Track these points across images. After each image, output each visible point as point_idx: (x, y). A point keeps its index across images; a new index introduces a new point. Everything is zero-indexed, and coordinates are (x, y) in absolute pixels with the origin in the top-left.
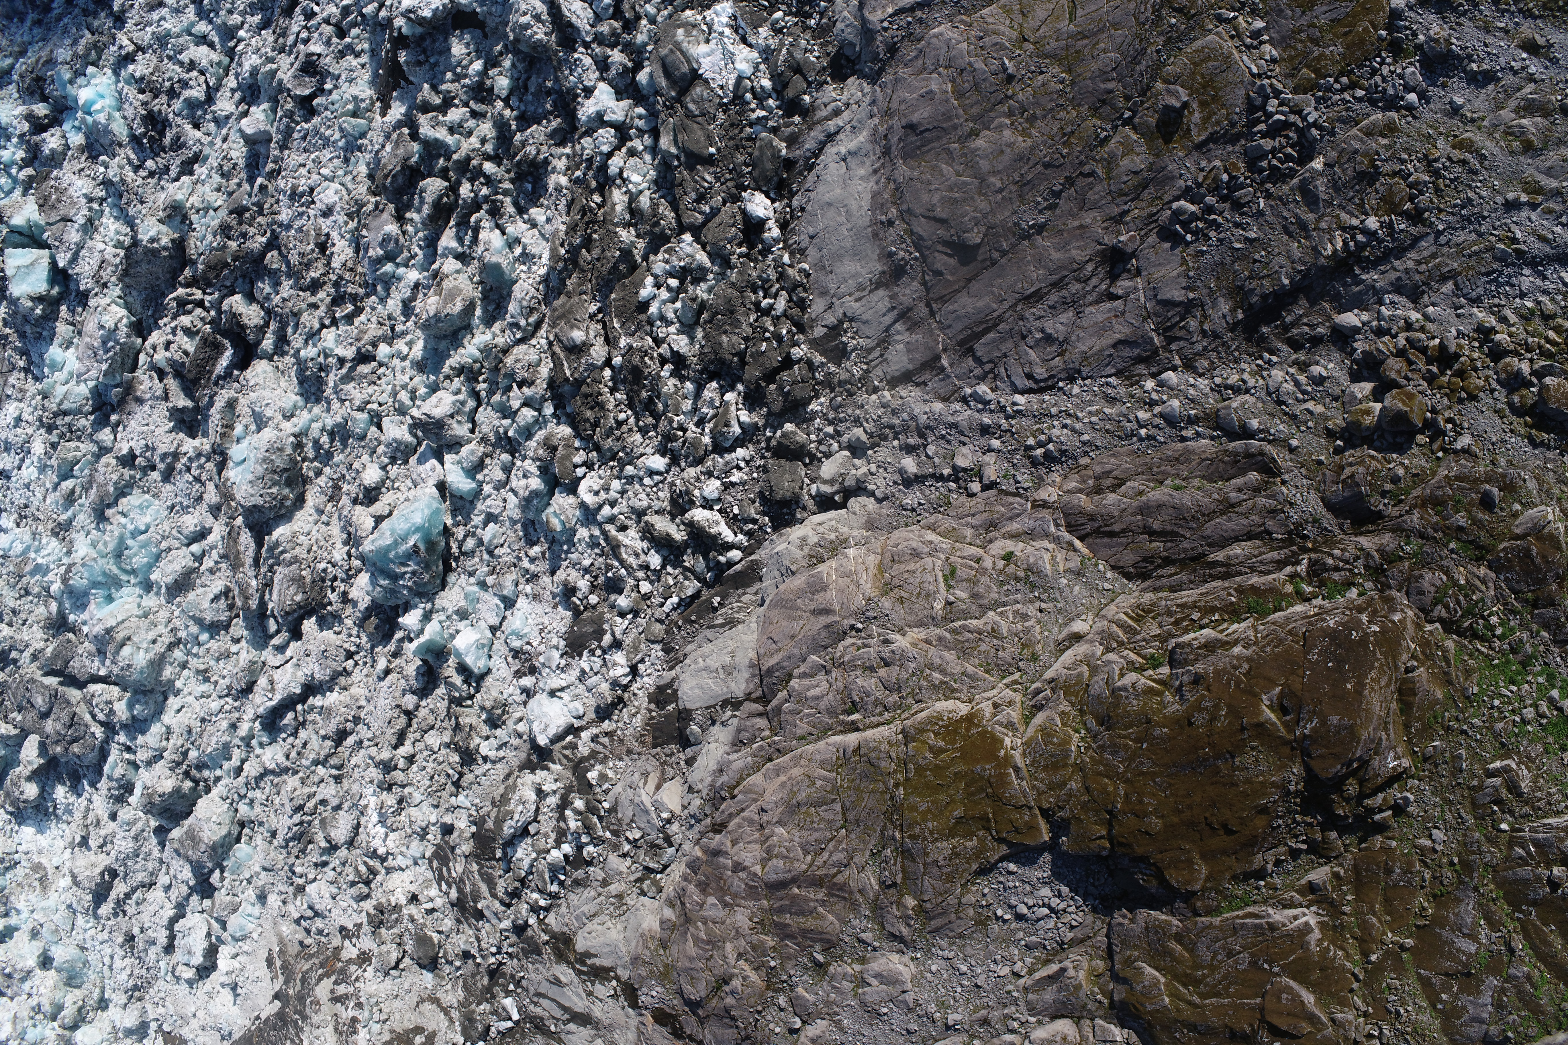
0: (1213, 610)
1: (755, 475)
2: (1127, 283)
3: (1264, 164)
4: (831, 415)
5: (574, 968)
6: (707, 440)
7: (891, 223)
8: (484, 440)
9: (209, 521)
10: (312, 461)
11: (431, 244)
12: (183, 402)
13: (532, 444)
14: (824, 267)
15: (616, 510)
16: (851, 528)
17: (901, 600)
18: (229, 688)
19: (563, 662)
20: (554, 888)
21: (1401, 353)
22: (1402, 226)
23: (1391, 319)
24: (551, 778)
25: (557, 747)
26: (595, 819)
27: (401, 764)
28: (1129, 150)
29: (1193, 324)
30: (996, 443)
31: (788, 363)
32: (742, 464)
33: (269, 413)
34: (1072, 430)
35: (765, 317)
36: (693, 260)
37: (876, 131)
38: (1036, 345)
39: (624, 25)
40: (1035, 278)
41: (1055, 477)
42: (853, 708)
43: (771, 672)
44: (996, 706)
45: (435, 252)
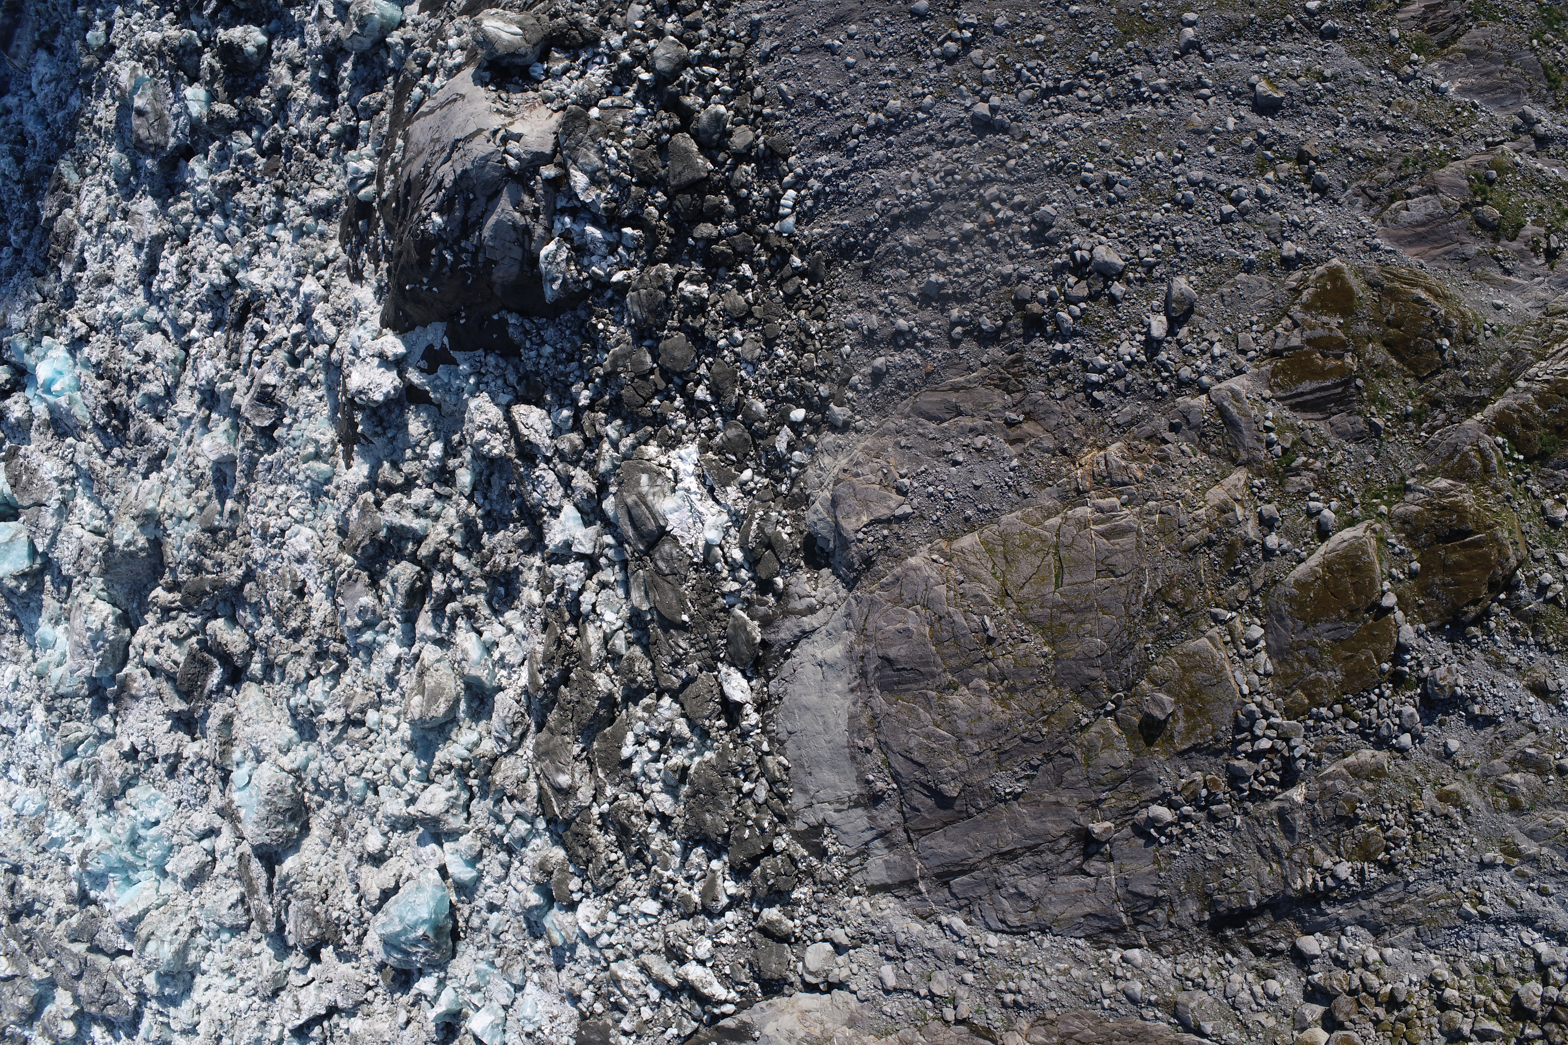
1: (744, 940)
2: (1099, 866)
3: (1245, 786)
6: (696, 898)
7: (868, 751)
8: (480, 833)
10: (313, 794)
11: (410, 619)
12: (179, 706)
13: (527, 851)
14: (802, 767)
16: (835, 1022)
21: (1351, 993)
22: (1374, 875)
23: (1350, 951)
29: (1161, 915)
30: (970, 978)
31: (770, 851)
32: (731, 927)
33: (265, 748)
34: (1041, 985)
35: (749, 802)
36: (672, 728)
37: (851, 649)
38: (1010, 897)
39: (587, 441)
40: (1010, 839)
41: (1023, 1024)
45: (413, 629)
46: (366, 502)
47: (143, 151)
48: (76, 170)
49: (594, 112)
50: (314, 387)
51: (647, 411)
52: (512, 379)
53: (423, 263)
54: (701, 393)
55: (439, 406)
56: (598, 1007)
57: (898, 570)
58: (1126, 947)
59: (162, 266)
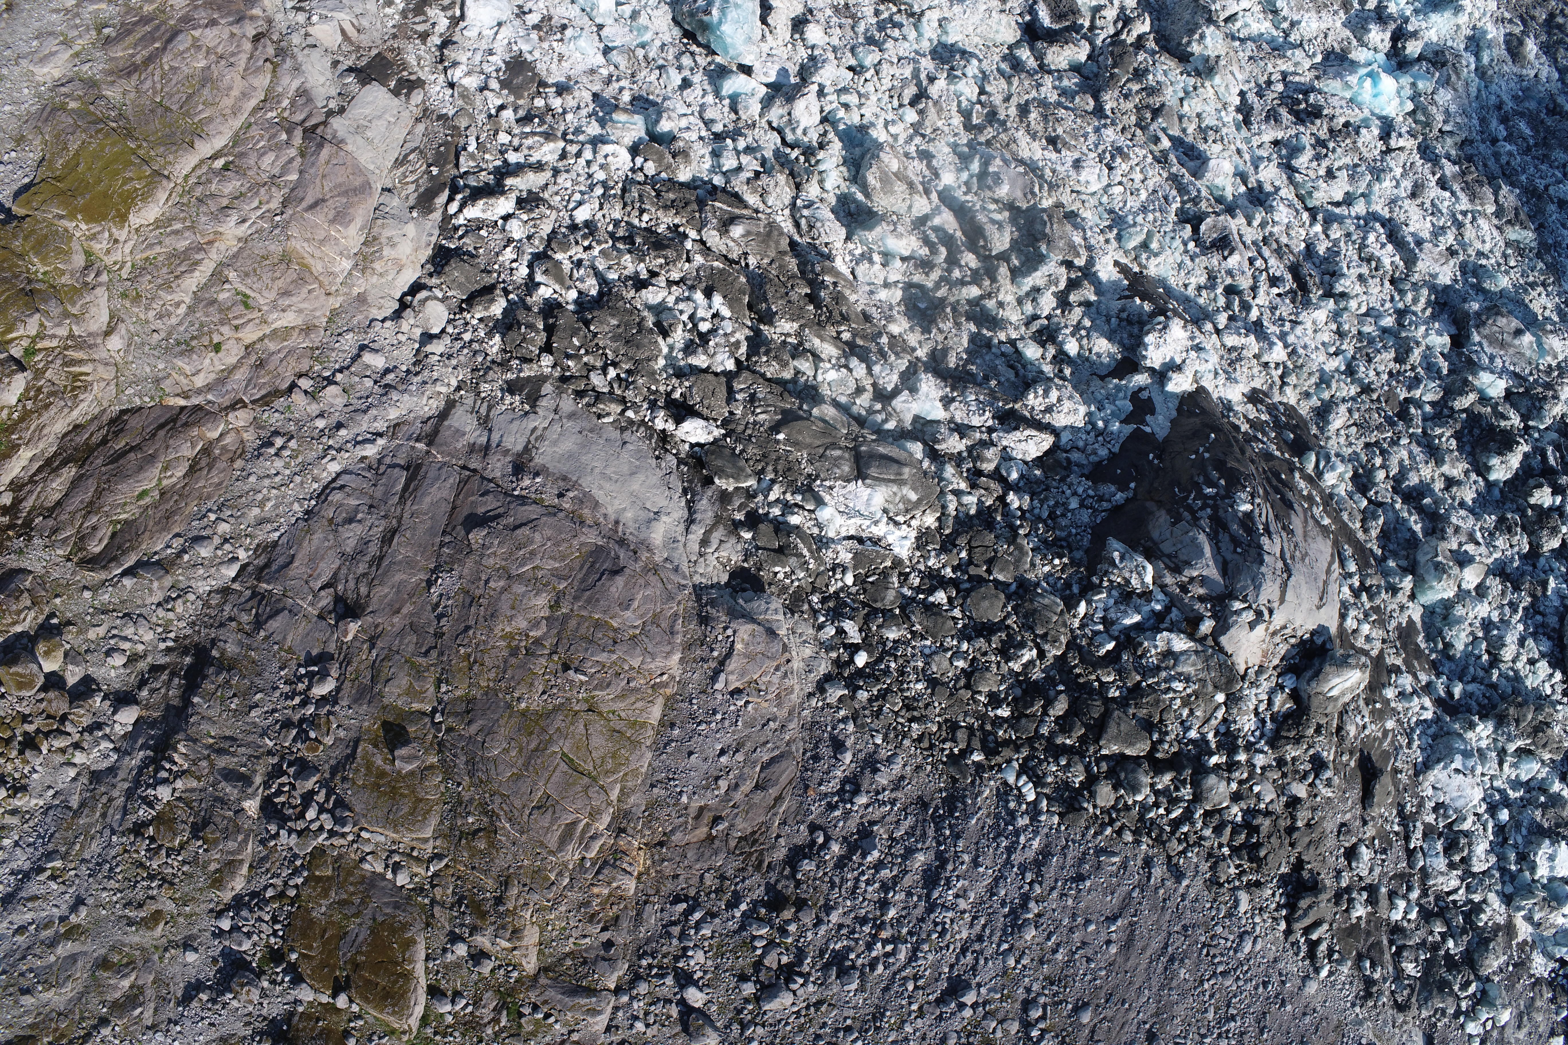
1: (496, 267)
2: (323, 603)
3: (292, 771)
4: (475, 346)
6: (559, 256)
7: (561, 495)
8: (752, 125)
10: (891, 16)
11: (961, 212)
13: (706, 151)
14: (591, 431)
16: (374, 286)
17: (265, 258)
19: (515, 48)
21: (64, 718)
22: (141, 812)
23: (97, 743)
28: (410, 692)
29: (245, 618)
30: (320, 424)
31: (547, 348)
32: (514, 265)
33: (957, 9)
34: (268, 476)
35: (599, 364)
36: (706, 352)
37: (649, 549)
38: (356, 510)
39: (979, 473)
40: (401, 550)
41: (249, 436)
42: (226, 168)
43: (320, 146)
44: (116, 241)
45: (950, 208)
46: (1078, 255)
47: (1488, 309)
48: (1518, 242)
49: (1220, 698)
50: (1199, 288)
51: (962, 541)
52: (1075, 456)
53: (1220, 465)
54: (940, 597)
55: (1102, 378)
56: (539, 102)
57: (679, 639)
58: (243, 568)
59: (1390, 247)
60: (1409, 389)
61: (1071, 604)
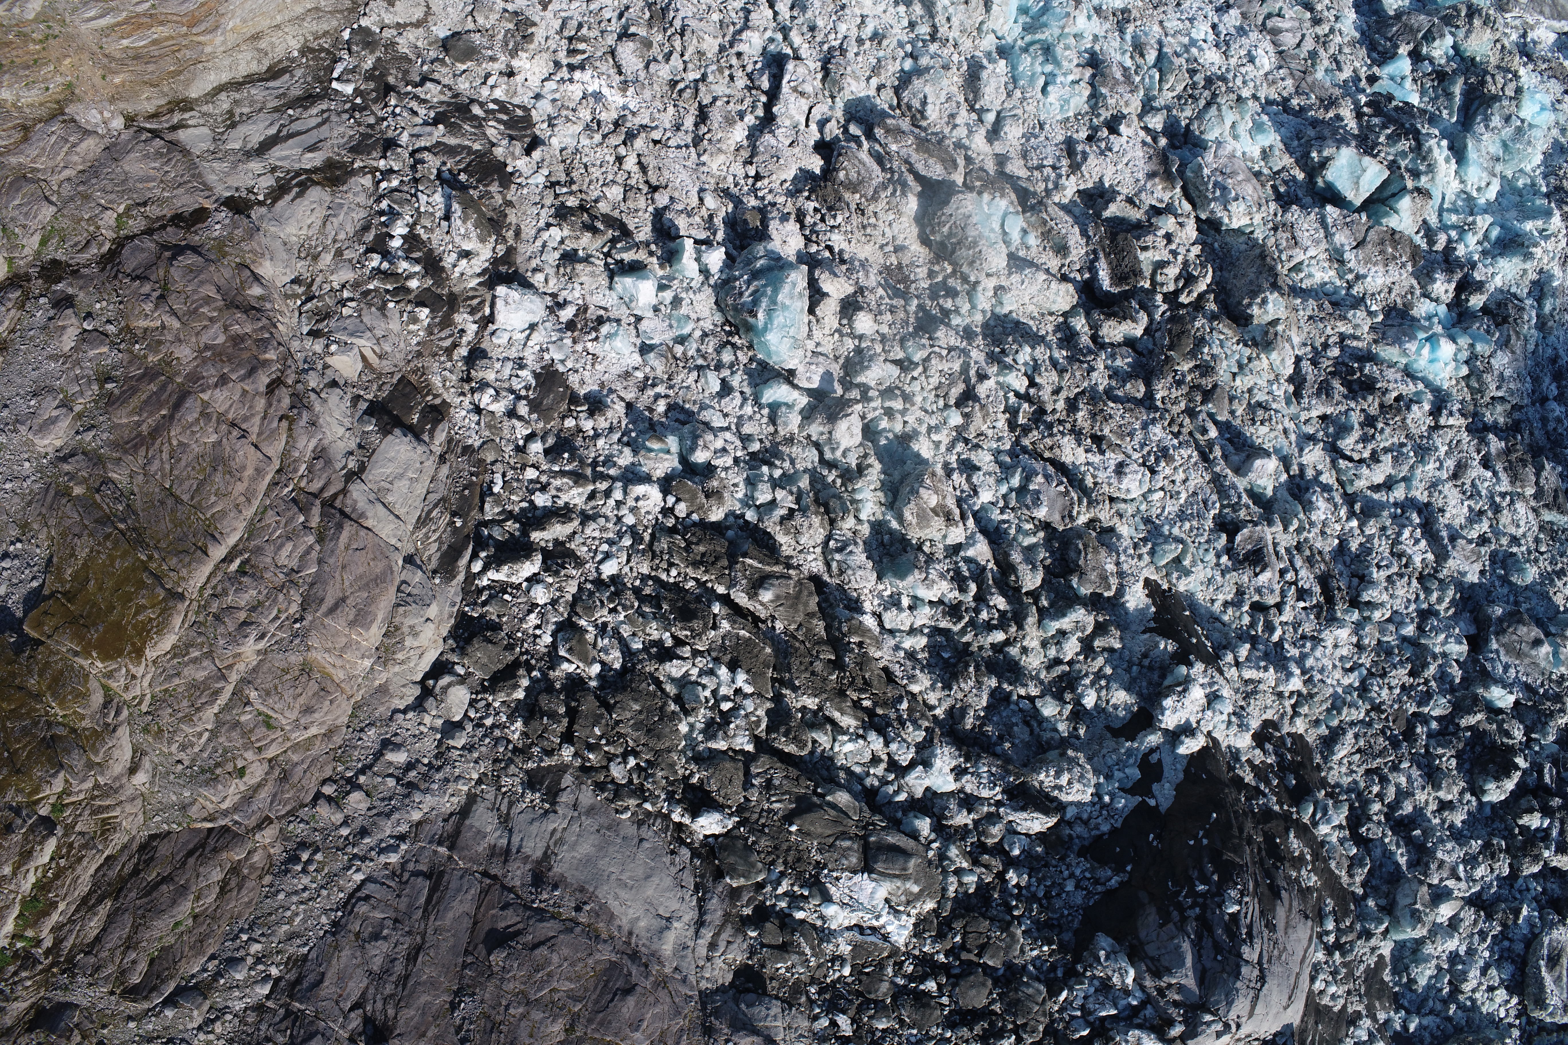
0: (57, 876)
1: (520, 635)
2: (353, 1025)
4: (497, 733)
5: (306, 171)
6: (583, 623)
7: (578, 909)
8: (790, 440)
9: (998, 147)
10: (945, 278)
11: (995, 536)
12: (1113, 210)
13: (740, 479)
14: (609, 828)
15: (611, 502)
16: (396, 674)
17: (286, 671)
18: (843, 51)
19: (547, 357)
20: (384, 205)
24: (470, 272)
25: (489, 297)
26: (389, 287)
27: (622, 151)
29: (281, 1040)
30: (345, 832)
31: (568, 737)
32: (537, 633)
33: (1015, 278)
34: (296, 893)
35: (620, 750)
36: (726, 736)
37: (660, 962)
38: (381, 925)
39: (982, 847)
40: (425, 970)
42: (241, 571)
43: (340, 527)
44: (134, 677)
45: (984, 531)
46: (1109, 588)
47: (1511, 615)
48: (1552, 525)
50: (1226, 604)
51: (958, 925)
52: (1079, 829)
53: (1216, 857)
54: (931, 986)
55: (1116, 738)
56: (570, 423)
58: (276, 984)
59: (1423, 543)
60: (1419, 705)
61: (1053, 993)
